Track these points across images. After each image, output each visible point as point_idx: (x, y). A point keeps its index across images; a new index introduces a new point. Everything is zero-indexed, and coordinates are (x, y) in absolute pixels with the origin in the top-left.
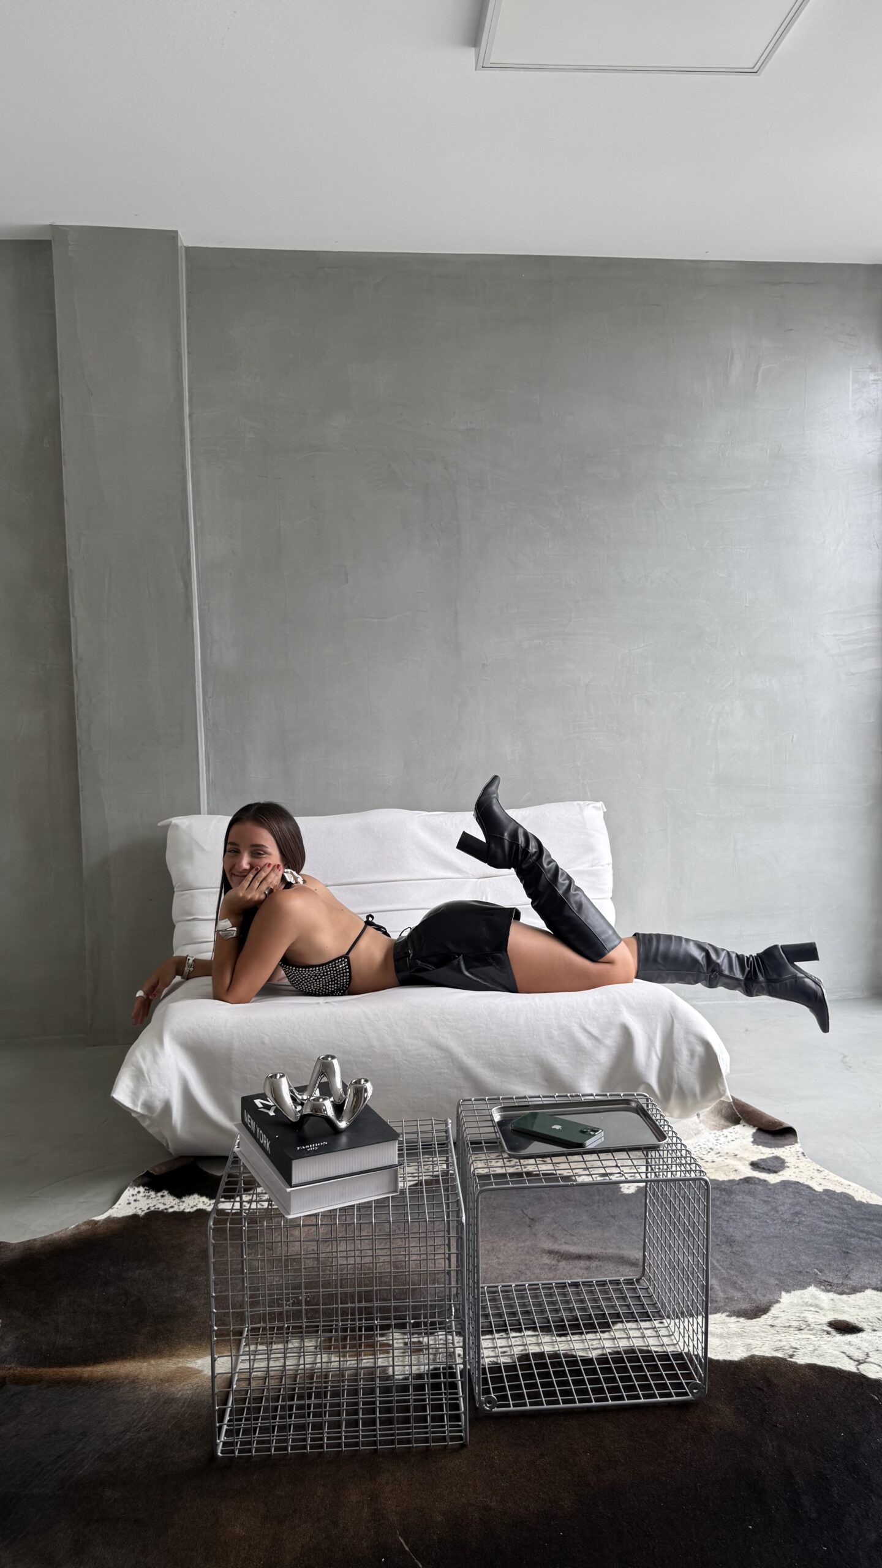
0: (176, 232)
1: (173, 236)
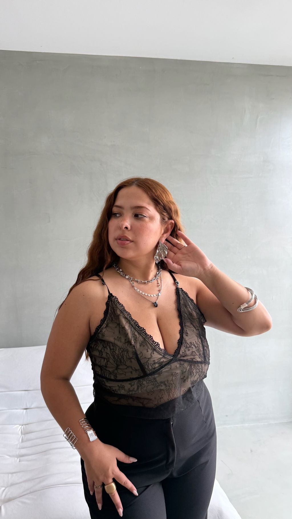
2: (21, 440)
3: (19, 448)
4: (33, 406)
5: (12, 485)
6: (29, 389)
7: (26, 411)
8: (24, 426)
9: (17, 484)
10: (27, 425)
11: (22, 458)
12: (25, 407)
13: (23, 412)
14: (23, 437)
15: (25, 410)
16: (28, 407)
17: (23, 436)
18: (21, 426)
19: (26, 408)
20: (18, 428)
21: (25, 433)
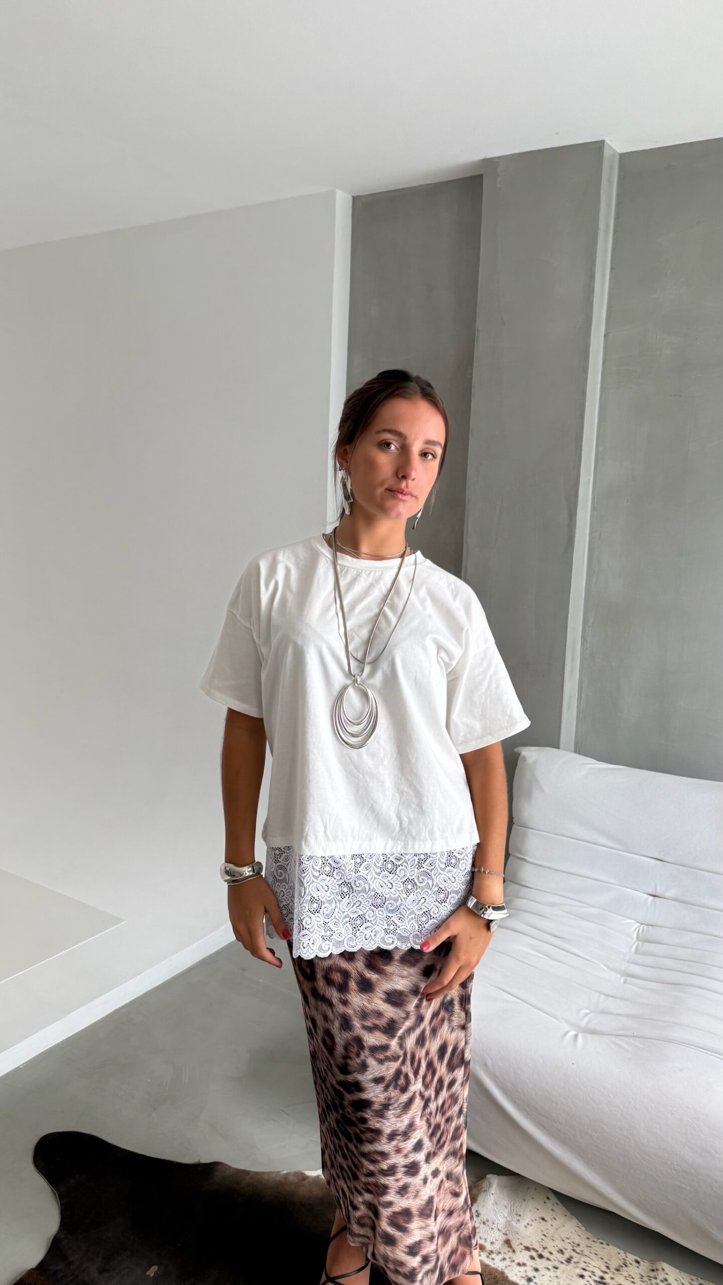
0: (603, 142)
1: (598, 147)
2: (634, 949)
3: (628, 962)
4: (668, 895)
5: (603, 1012)
6: (664, 859)
7: (654, 900)
8: (646, 927)
9: (612, 1014)
10: (650, 927)
11: (629, 979)
12: (651, 892)
13: (647, 900)
14: (640, 947)
15: (651, 898)
16: (659, 893)
17: (640, 943)
18: (639, 924)
19: (654, 894)
20: (634, 928)
21: (643, 939)
